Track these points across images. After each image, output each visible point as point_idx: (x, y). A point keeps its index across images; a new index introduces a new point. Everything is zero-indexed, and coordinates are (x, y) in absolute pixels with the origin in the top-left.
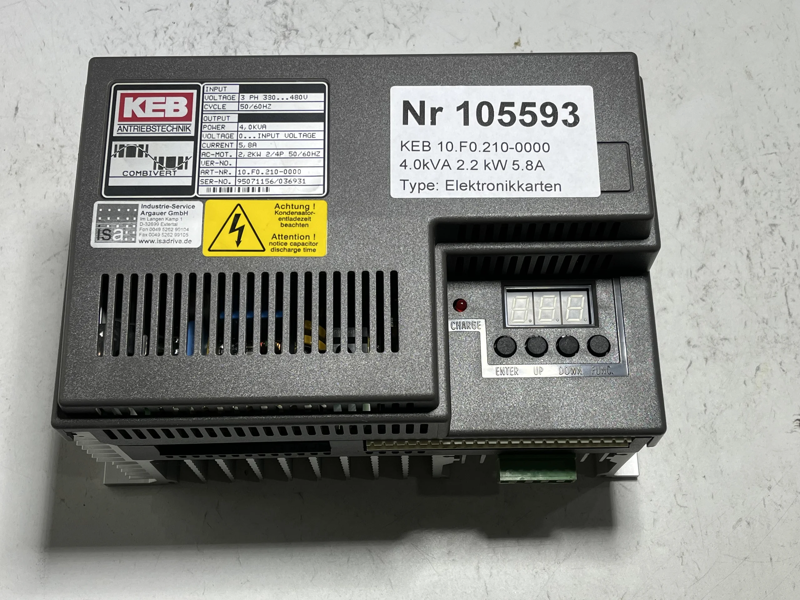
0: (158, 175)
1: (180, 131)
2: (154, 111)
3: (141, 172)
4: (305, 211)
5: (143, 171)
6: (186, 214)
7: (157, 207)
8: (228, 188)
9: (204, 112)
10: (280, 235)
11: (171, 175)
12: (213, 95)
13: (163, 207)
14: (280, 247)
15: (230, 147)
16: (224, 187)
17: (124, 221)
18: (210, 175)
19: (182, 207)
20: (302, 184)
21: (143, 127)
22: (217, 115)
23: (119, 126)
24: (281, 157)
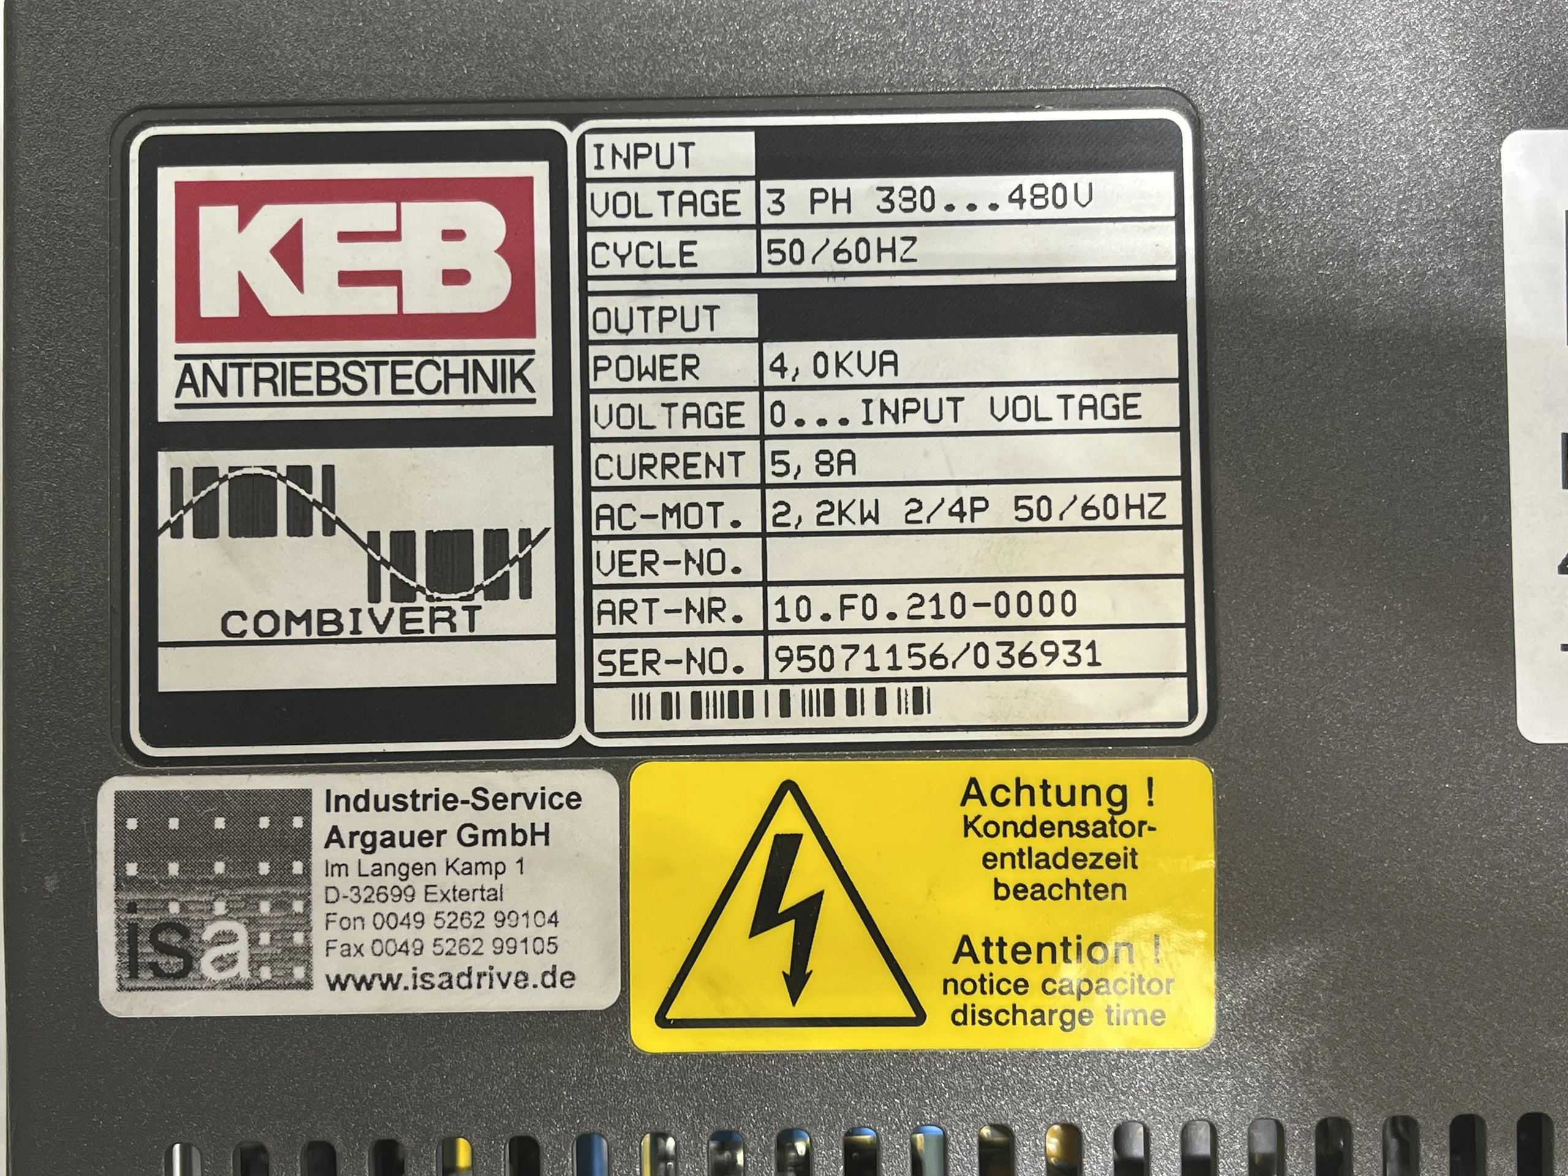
0: (393, 630)
1: (484, 392)
2: (348, 278)
3: (307, 614)
4: (1107, 818)
5: (321, 612)
6: (540, 839)
7: (400, 802)
8: (733, 695)
9: (592, 286)
10: (994, 940)
11: (453, 628)
12: (631, 188)
13: (431, 802)
14: (993, 1002)
15: (729, 478)
16: (711, 689)
17: (249, 883)
18: (643, 626)
19: (520, 801)
20: (1083, 669)
21: (300, 371)
22: (657, 301)
23: (184, 362)
24: (976, 525)
